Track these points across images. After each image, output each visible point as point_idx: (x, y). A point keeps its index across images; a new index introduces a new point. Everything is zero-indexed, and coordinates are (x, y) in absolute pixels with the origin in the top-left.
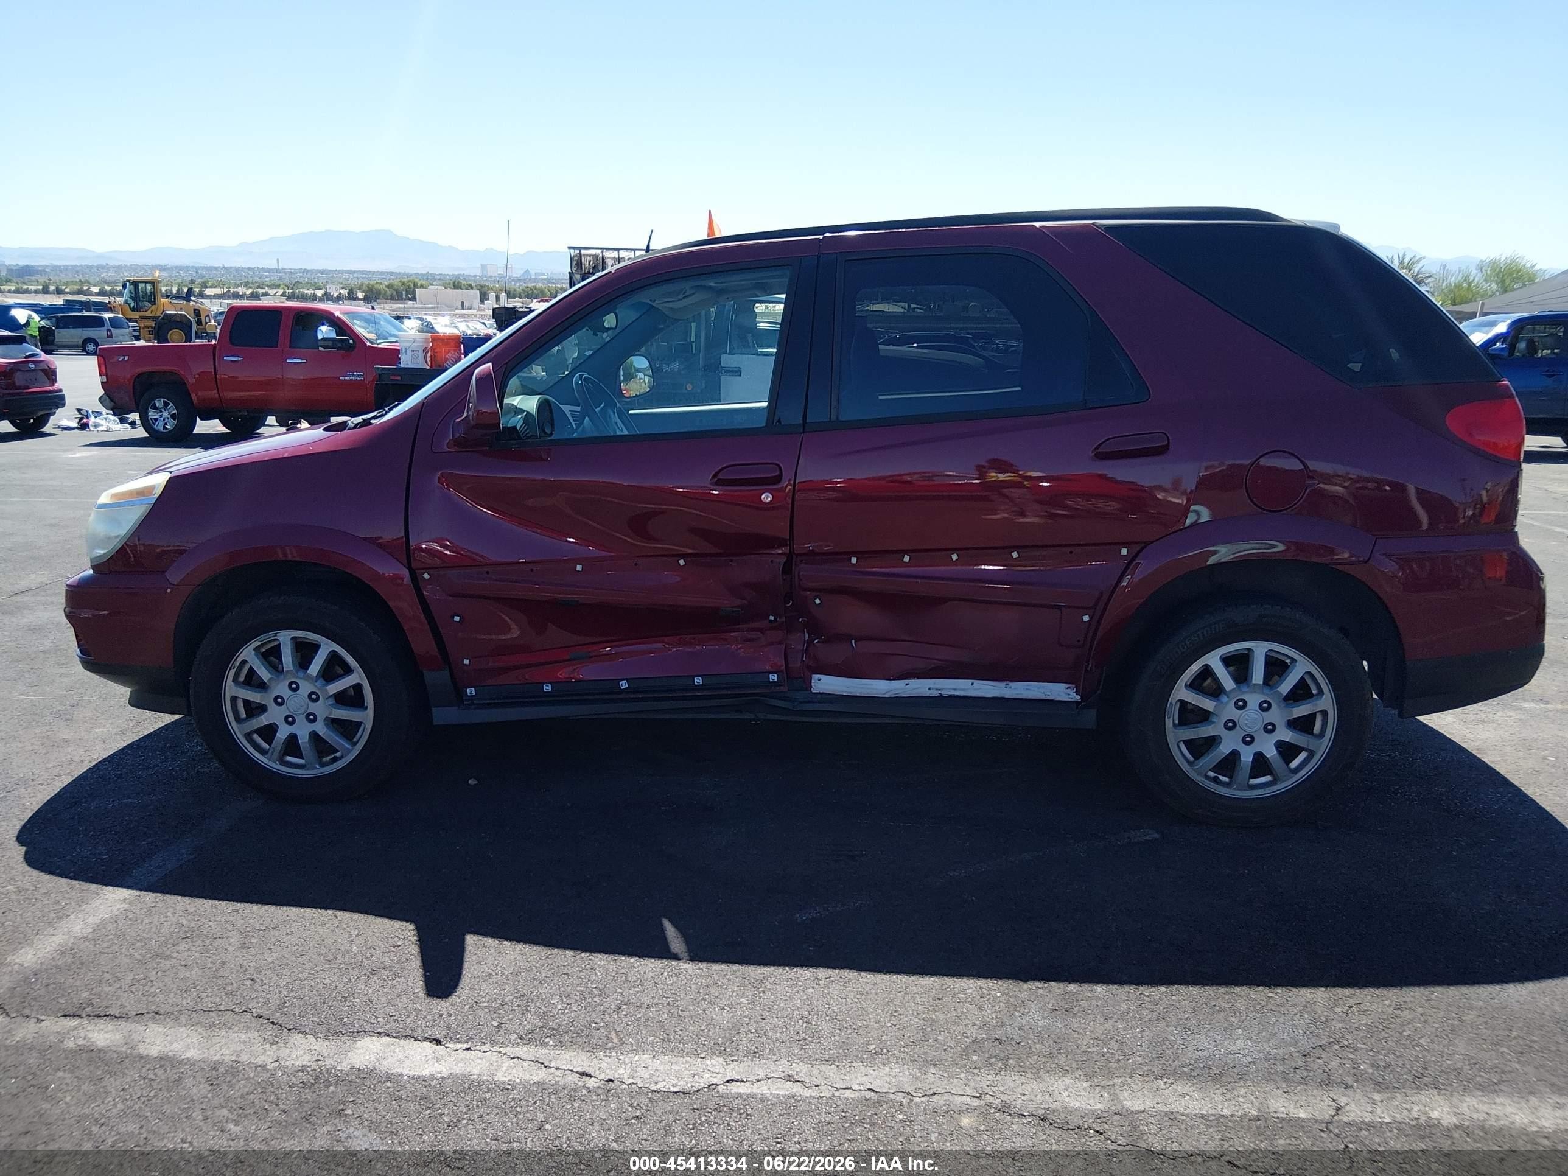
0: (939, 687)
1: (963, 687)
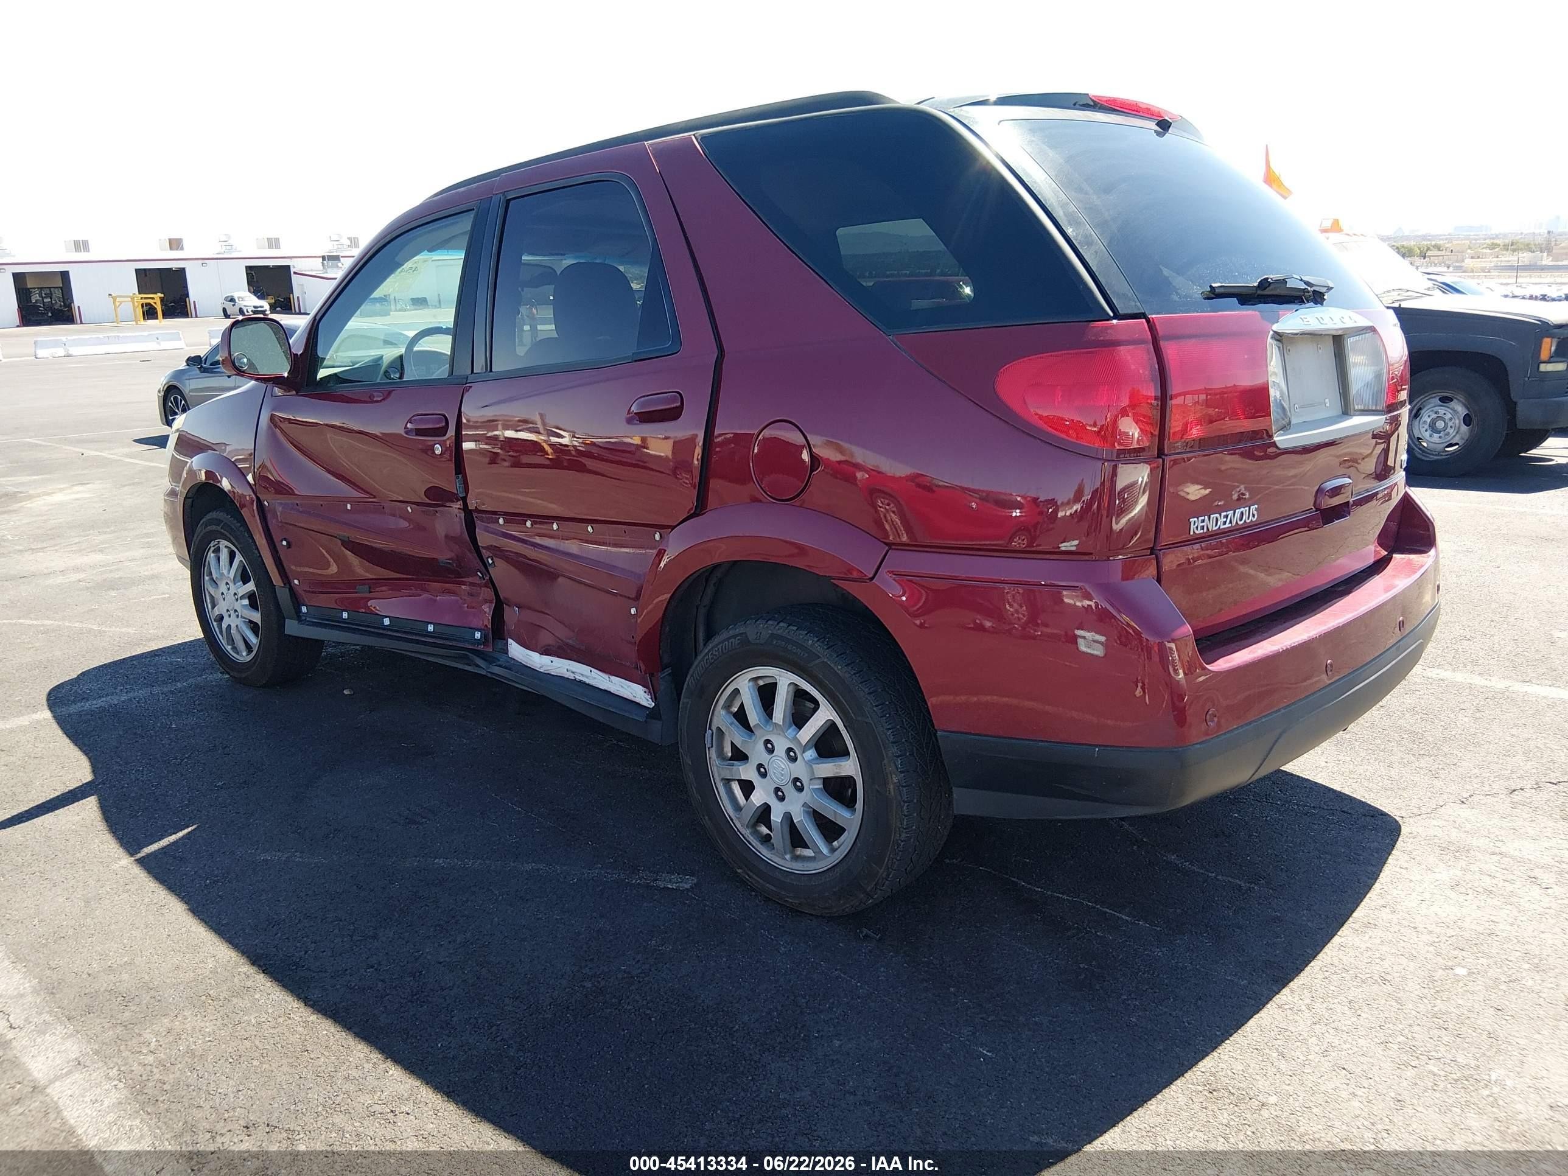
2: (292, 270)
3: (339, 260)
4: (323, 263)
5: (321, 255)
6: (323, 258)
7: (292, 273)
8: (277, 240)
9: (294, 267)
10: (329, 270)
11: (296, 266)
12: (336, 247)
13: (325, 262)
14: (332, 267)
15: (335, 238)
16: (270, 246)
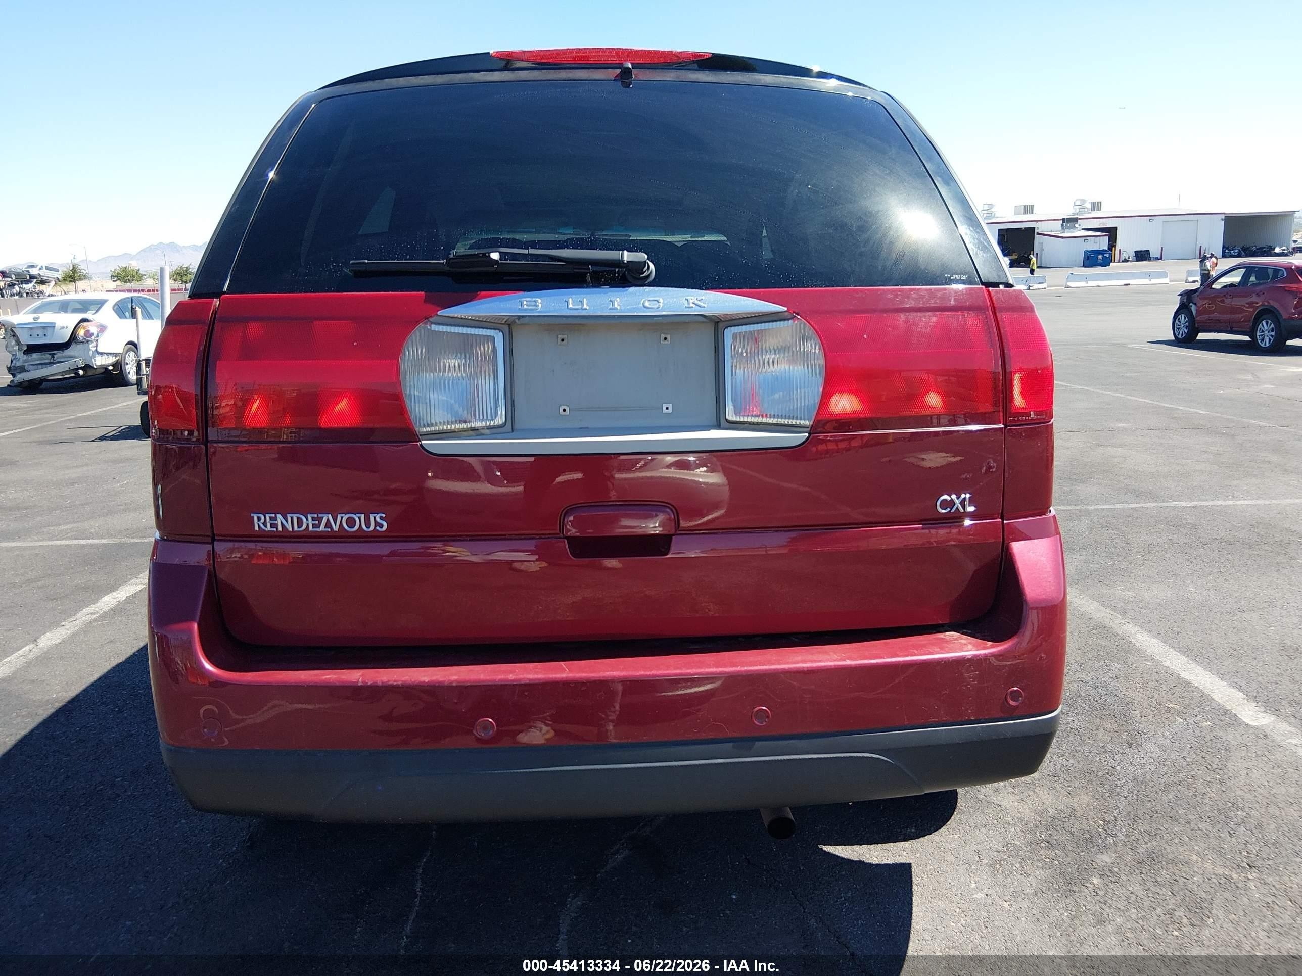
2: (1036, 231)
3: (1077, 222)
4: (1062, 225)
5: (1062, 218)
6: (1064, 220)
7: (1036, 233)
8: (1032, 207)
9: (1038, 229)
10: (1066, 230)
11: (1040, 228)
12: (1078, 211)
13: (1065, 224)
14: (1069, 228)
15: (1078, 203)
16: (1025, 212)
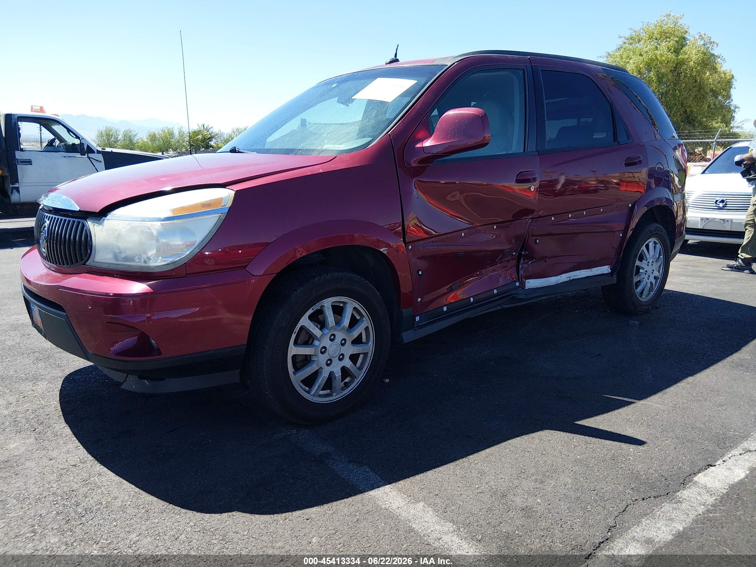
0: (570, 276)
1: (577, 274)
